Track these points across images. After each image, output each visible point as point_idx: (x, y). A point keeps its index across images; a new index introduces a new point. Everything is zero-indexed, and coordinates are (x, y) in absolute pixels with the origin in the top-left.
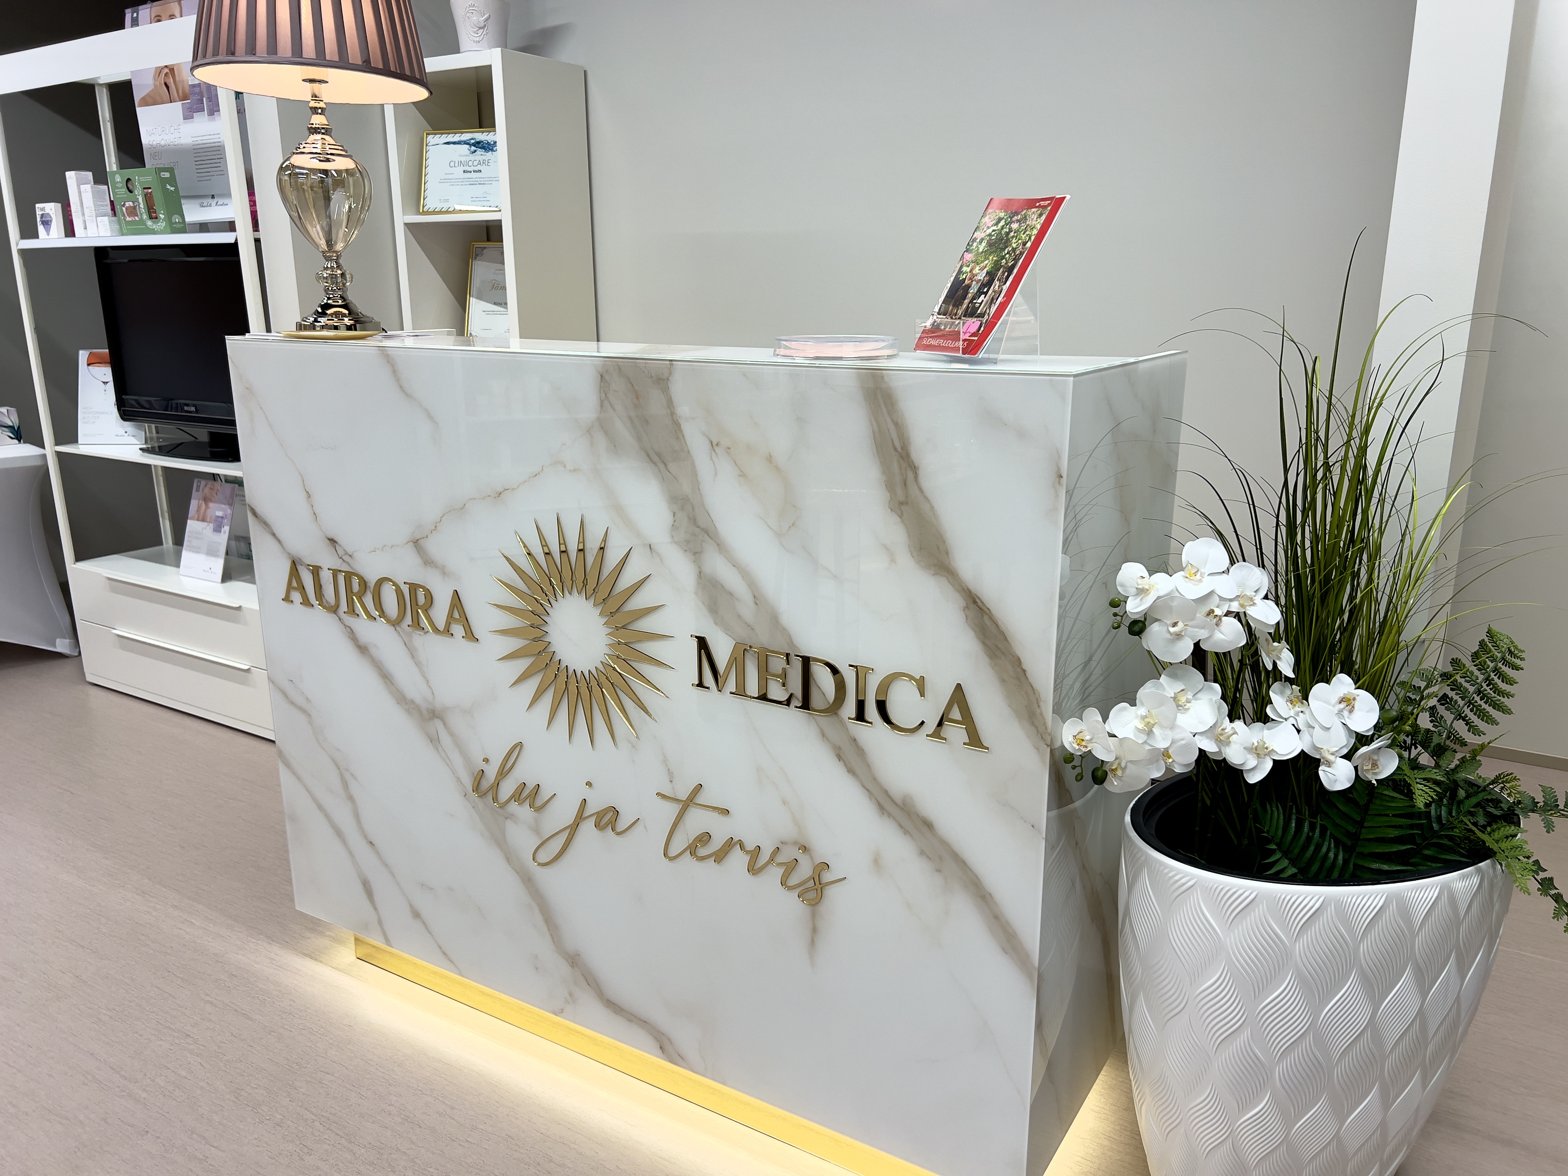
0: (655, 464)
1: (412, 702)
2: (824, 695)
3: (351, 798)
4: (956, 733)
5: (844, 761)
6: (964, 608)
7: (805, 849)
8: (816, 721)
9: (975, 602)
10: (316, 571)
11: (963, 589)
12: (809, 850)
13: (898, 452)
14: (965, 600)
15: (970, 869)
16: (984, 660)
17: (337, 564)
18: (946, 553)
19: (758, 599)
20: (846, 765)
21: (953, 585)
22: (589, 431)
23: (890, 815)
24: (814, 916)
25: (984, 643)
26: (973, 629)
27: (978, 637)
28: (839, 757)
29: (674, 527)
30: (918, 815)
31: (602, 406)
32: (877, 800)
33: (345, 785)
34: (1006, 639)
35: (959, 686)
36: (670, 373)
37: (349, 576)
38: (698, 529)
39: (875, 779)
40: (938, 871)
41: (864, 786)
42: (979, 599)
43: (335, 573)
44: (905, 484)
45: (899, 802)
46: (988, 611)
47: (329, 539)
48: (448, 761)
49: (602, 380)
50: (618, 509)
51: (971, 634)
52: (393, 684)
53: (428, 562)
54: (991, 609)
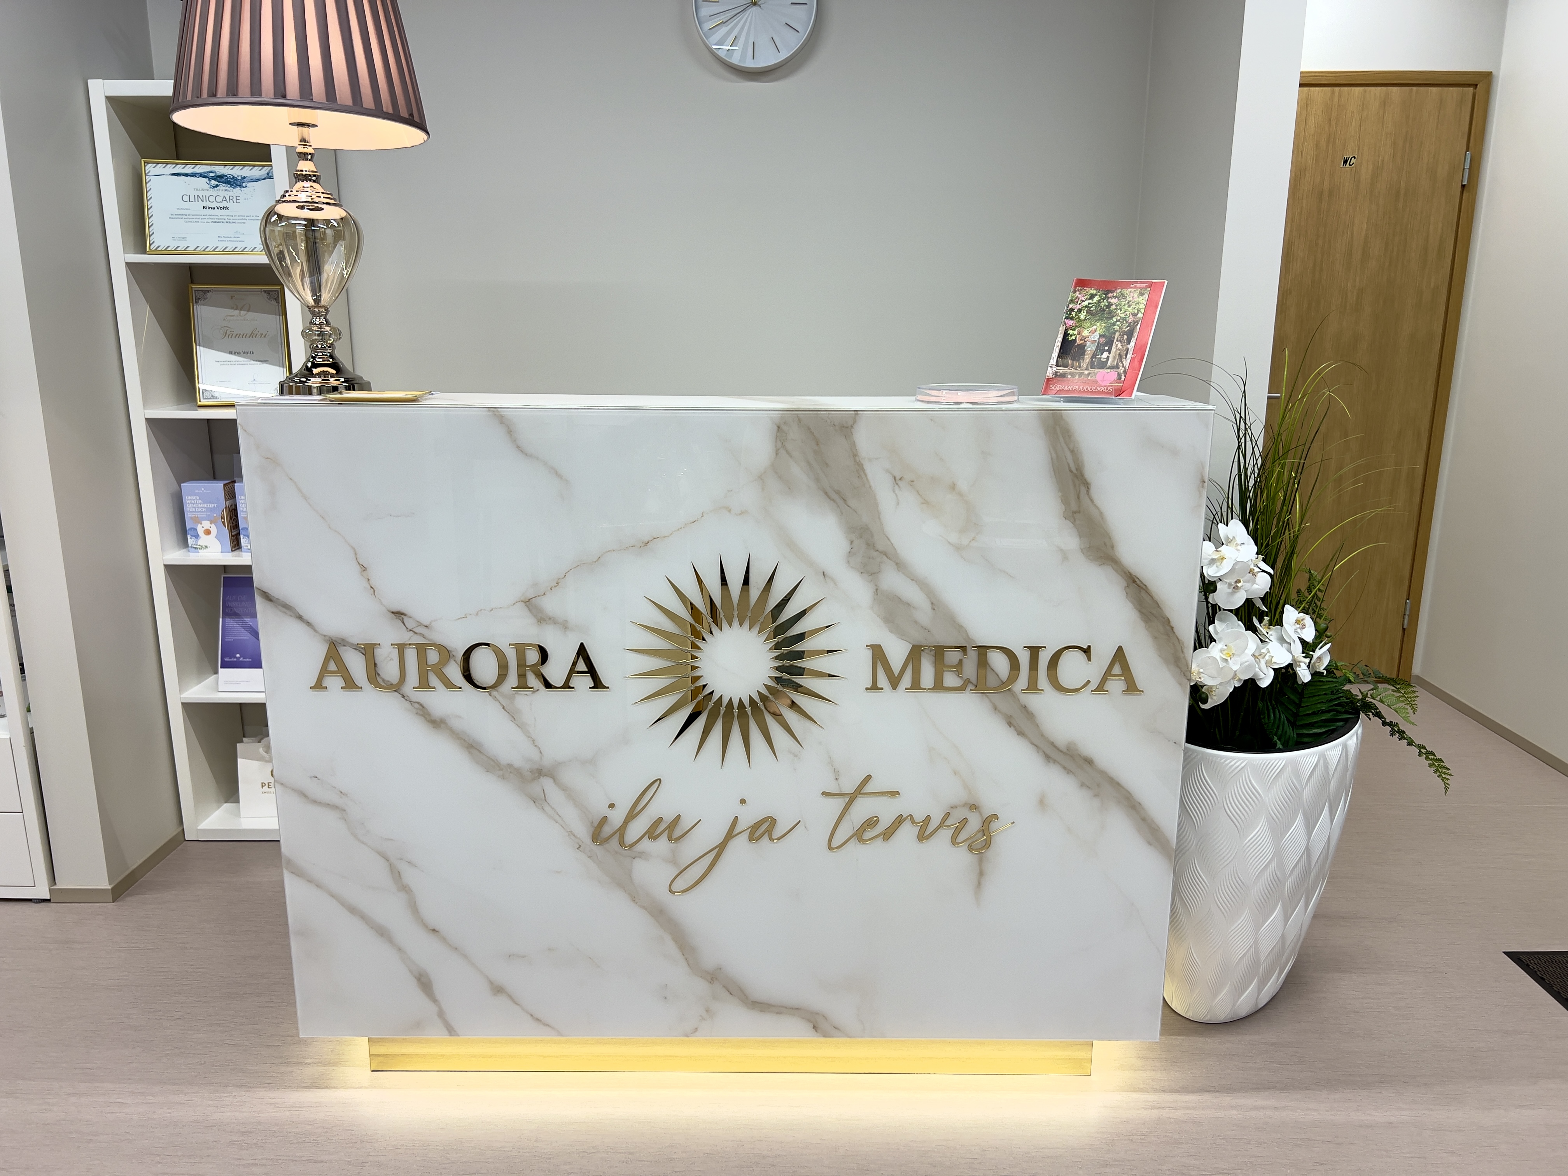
0: (834, 501)
1: (510, 766)
2: (998, 675)
3: (405, 888)
4: (1116, 685)
5: (1014, 727)
6: (1125, 587)
7: (974, 807)
8: (988, 697)
9: (1134, 582)
10: (368, 651)
11: (1125, 573)
12: (978, 807)
13: (1073, 473)
14: (1126, 581)
15: (1124, 788)
16: (1141, 625)
17: (404, 637)
18: (1112, 547)
19: (936, 604)
20: (1016, 730)
21: (1116, 571)
22: (761, 478)
23: (1055, 761)
24: (981, 861)
25: (1141, 612)
26: (1132, 602)
27: (1136, 608)
28: (1010, 724)
29: (851, 553)
30: (1080, 756)
31: (777, 454)
32: (1044, 752)
33: (396, 875)
34: (1159, 606)
35: (1120, 648)
36: (855, 421)
37: (421, 649)
38: (877, 553)
39: (1042, 735)
40: (1096, 796)
41: (1032, 744)
42: (1138, 578)
43: (401, 648)
44: (1078, 498)
45: (1065, 750)
46: (1144, 587)
47: (393, 612)
48: (557, 817)
49: (778, 431)
50: (790, 545)
51: (1130, 606)
52: (480, 752)
53: (542, 619)
54: (1147, 585)
